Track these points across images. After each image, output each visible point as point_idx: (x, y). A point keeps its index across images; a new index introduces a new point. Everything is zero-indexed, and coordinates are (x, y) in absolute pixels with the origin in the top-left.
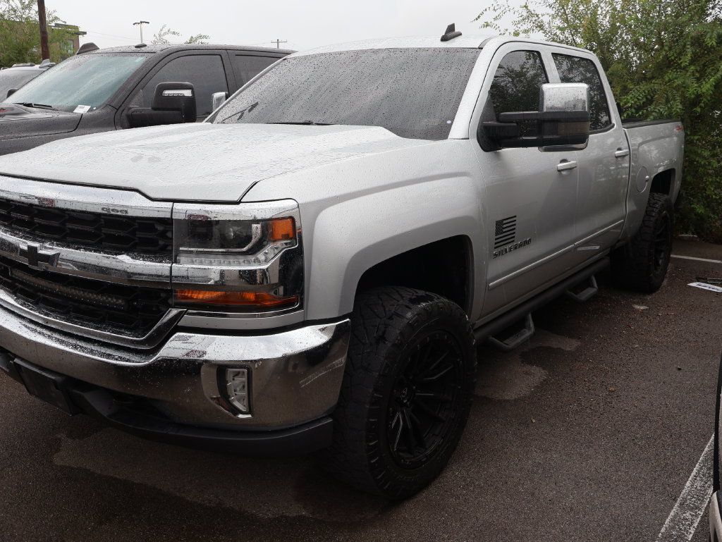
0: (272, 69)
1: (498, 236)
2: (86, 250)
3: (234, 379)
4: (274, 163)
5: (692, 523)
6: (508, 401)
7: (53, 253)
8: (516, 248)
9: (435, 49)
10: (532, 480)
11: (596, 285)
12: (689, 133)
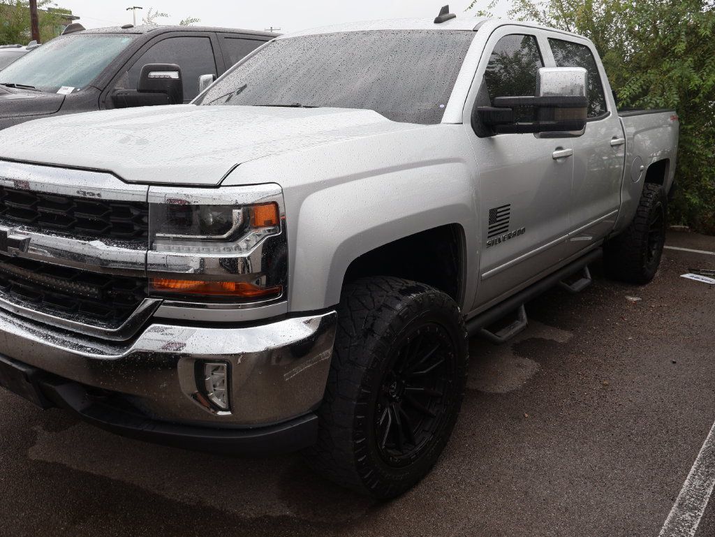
0: (260, 51)
1: (491, 226)
2: (57, 234)
3: (212, 374)
4: (258, 146)
5: (692, 525)
6: (500, 394)
7: (23, 238)
8: (509, 238)
9: (428, 32)
11: (589, 276)
12: (684, 123)
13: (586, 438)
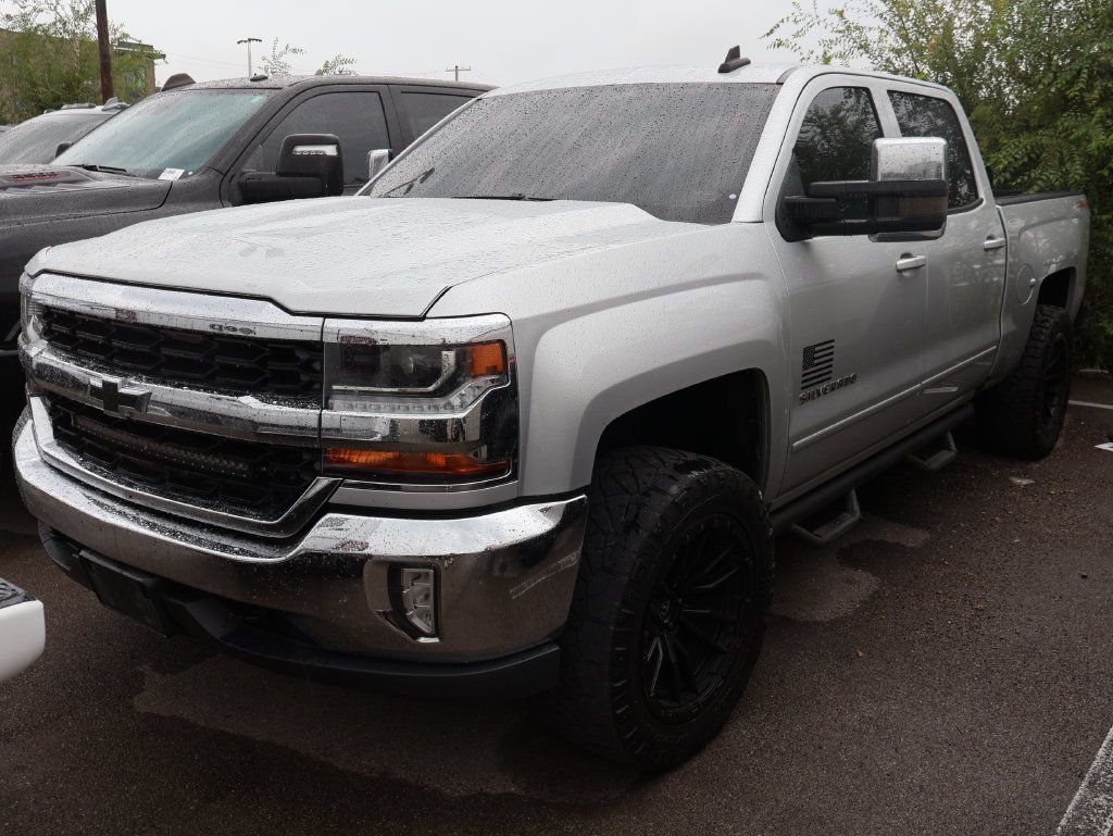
0: (459, 114)
1: (806, 372)
2: (191, 388)
3: (412, 584)
4: (473, 260)
5: (1108, 811)
6: (821, 623)
7: (141, 393)
8: (833, 389)
9: (710, 86)
10: (860, 744)
11: (953, 446)
12: (1095, 211)
13: (950, 687)
